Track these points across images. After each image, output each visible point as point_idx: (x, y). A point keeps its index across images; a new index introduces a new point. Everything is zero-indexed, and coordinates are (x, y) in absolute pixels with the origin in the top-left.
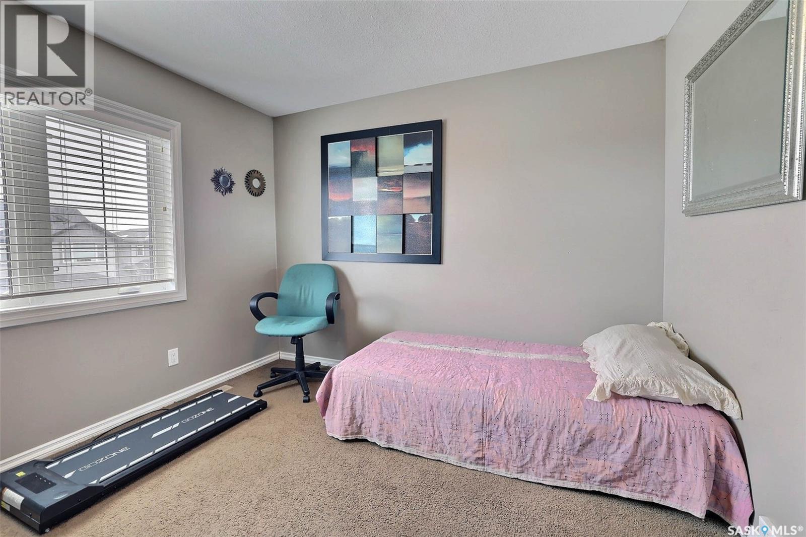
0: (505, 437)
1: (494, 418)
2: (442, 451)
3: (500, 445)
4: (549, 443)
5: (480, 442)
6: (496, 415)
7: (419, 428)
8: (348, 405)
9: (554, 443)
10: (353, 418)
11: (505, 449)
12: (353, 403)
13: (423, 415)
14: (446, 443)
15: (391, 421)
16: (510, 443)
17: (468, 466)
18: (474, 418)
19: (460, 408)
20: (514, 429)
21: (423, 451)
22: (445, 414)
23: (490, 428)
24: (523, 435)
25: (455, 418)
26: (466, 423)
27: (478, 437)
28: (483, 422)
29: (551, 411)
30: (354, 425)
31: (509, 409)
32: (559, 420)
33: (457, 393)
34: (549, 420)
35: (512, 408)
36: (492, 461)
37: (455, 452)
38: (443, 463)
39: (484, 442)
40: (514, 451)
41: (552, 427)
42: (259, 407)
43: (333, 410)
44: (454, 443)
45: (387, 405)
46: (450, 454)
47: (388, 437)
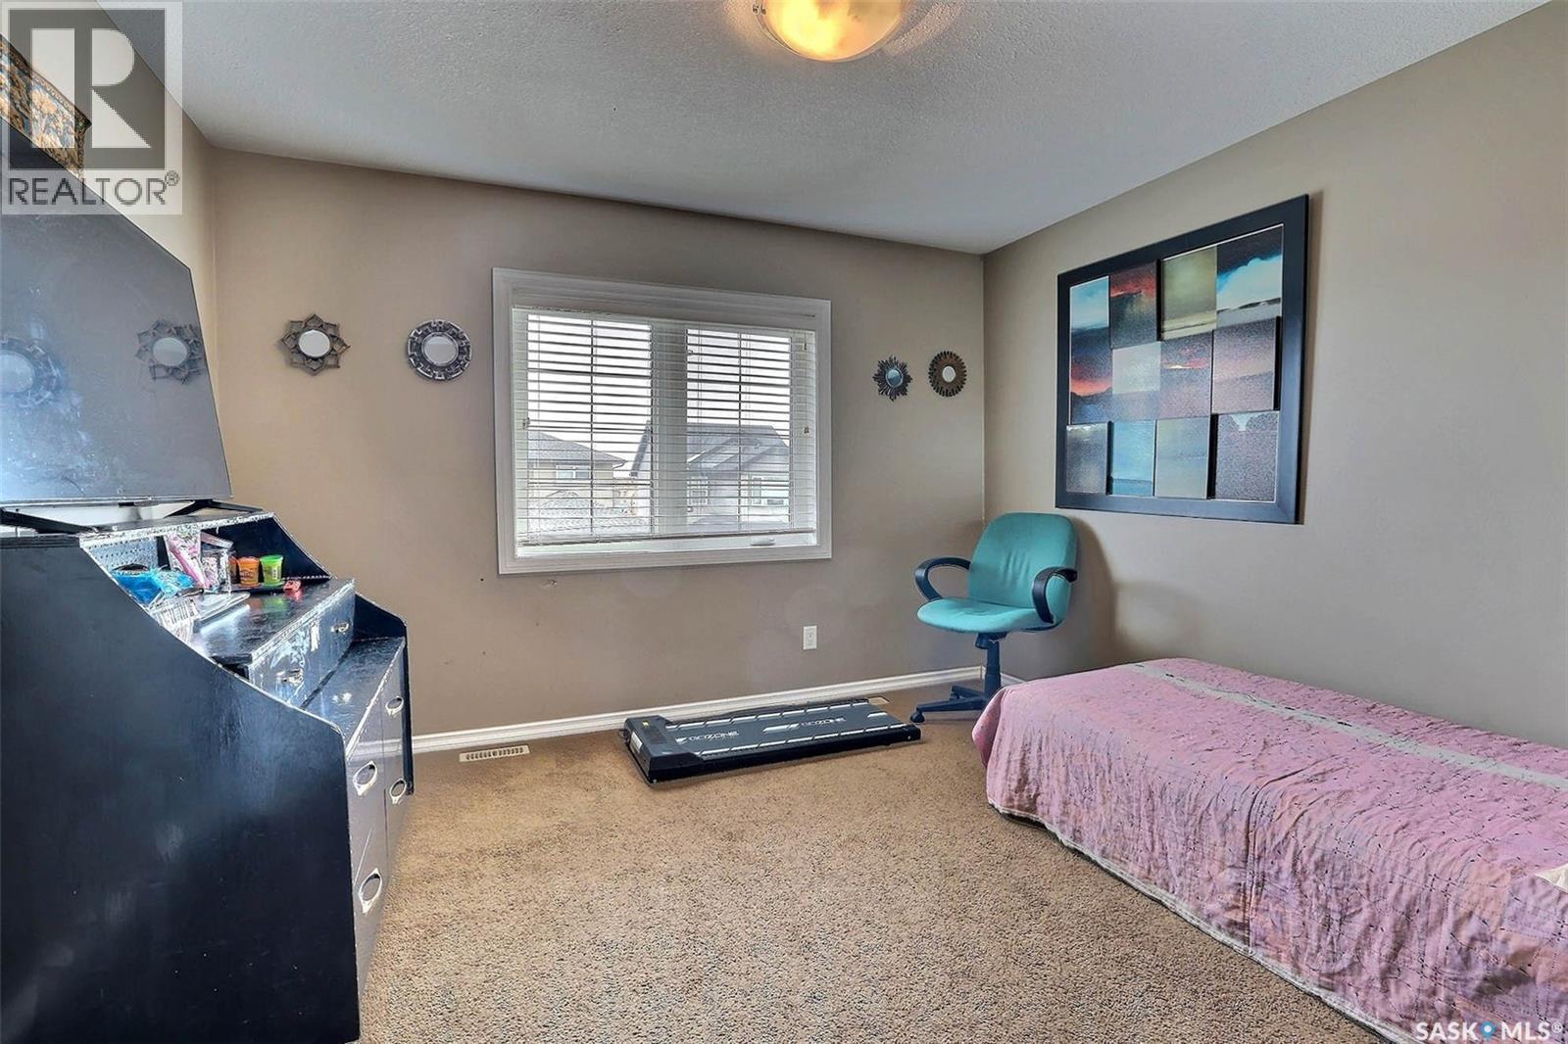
0: (1293, 898)
1: (1270, 847)
2: (1166, 885)
3: (1281, 910)
4: (1399, 945)
5: (1239, 890)
6: (1275, 843)
7: (1127, 828)
8: (1017, 756)
9: (1413, 948)
10: (1023, 781)
11: (1292, 923)
12: (1025, 755)
13: (1135, 805)
14: (1174, 870)
15: (1082, 802)
16: (1304, 913)
17: (1213, 931)
18: (1228, 835)
19: (1203, 808)
20: (1314, 885)
21: (1131, 872)
22: (1173, 812)
23: (1261, 867)
24: (1333, 905)
25: (1192, 826)
26: (1212, 842)
27: (1236, 878)
28: (1247, 850)
29: (1409, 871)
30: (1025, 794)
31: (1305, 838)
32: (1428, 899)
33: (1201, 779)
34: (1401, 890)
35: (1314, 837)
36: (1263, 939)
37: (1190, 896)
38: (1165, 910)
39: (1248, 892)
40: (1314, 936)
41: (1408, 907)
42: (908, 734)
43: (997, 761)
44: (1188, 876)
45: (1076, 771)
46: (1181, 896)
47: (1074, 830)
